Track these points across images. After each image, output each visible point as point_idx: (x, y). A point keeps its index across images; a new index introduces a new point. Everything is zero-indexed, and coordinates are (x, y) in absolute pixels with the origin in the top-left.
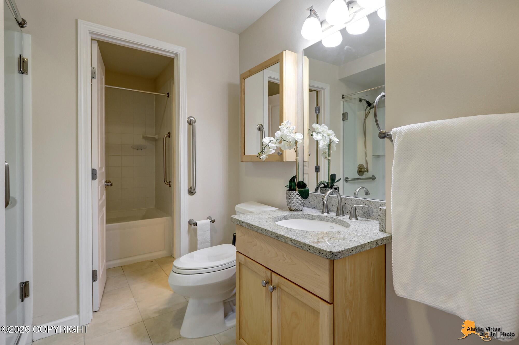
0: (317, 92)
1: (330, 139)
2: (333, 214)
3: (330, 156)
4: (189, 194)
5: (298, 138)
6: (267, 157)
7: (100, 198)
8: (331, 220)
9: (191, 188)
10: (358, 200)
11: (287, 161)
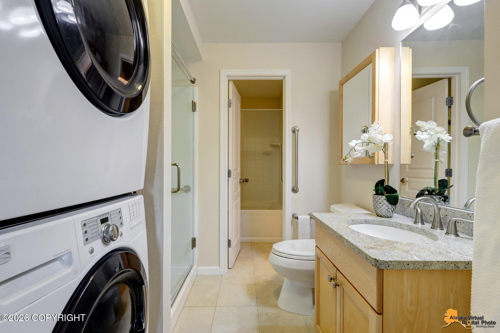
0: (450, 80)
1: (438, 138)
2: (428, 226)
3: (437, 158)
4: (293, 192)
5: (386, 139)
6: (353, 160)
7: (234, 190)
8: (423, 232)
9: (294, 187)
10: (462, 212)
11: (379, 163)
